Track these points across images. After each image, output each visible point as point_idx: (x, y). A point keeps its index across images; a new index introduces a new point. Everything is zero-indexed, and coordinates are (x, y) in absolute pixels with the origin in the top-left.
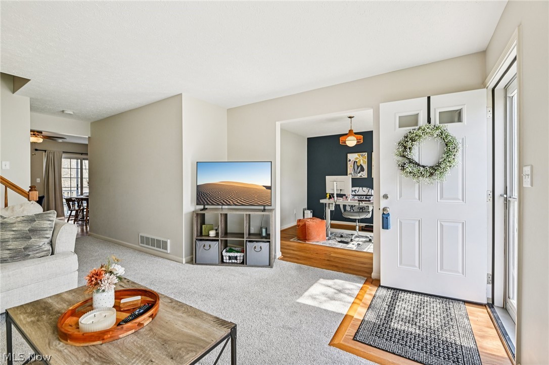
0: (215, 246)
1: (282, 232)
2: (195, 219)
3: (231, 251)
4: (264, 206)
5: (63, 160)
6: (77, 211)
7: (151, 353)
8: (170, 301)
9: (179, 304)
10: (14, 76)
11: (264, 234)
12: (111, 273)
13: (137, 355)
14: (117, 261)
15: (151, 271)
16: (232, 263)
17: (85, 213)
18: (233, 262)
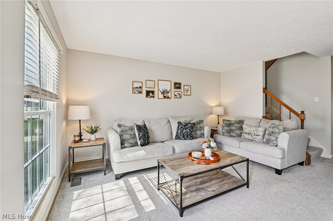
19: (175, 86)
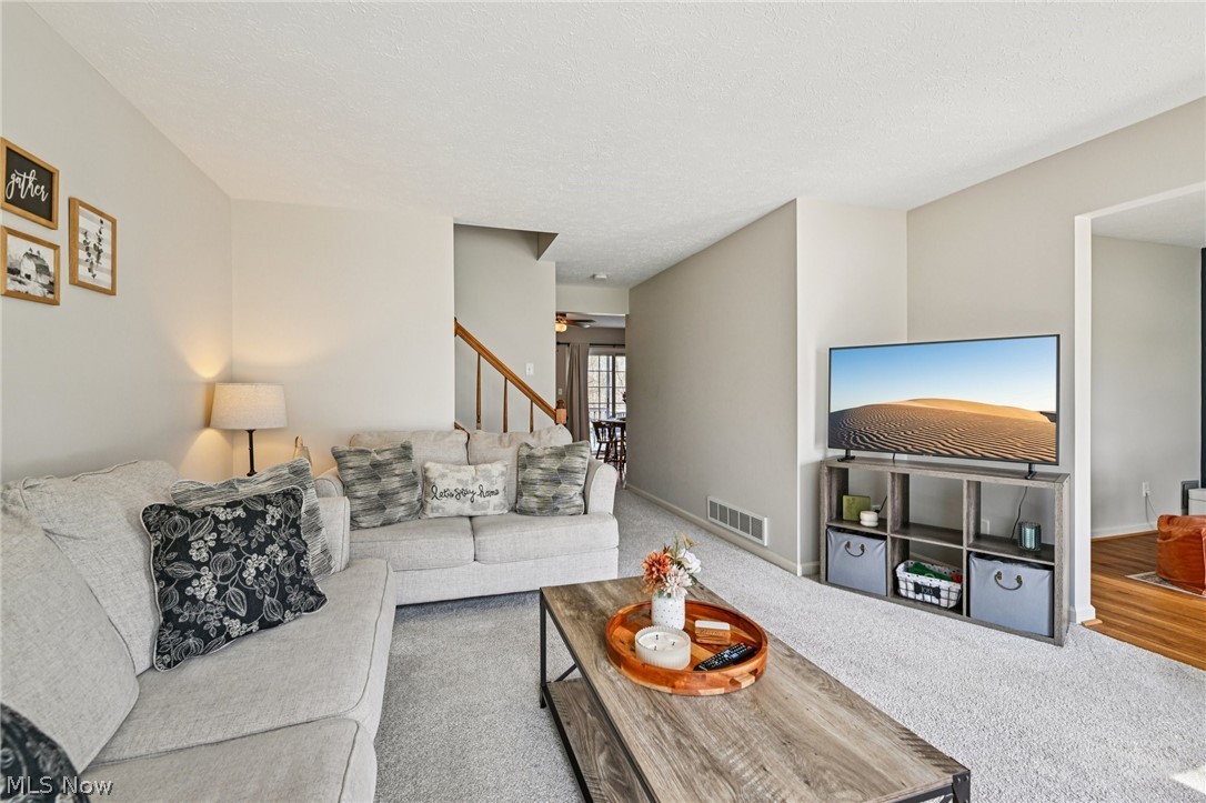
0: (877, 553)
1: (1096, 544)
2: (825, 480)
3: (919, 569)
4: (1031, 464)
5: (590, 357)
6: (608, 444)
7: (760, 750)
8: (788, 653)
9: (807, 664)
10: (538, 233)
11: (1030, 543)
12: (680, 565)
13: (735, 743)
14: (690, 546)
15: (732, 577)
16: (924, 602)
17: (619, 449)
18: (925, 599)
19: (8, 179)
